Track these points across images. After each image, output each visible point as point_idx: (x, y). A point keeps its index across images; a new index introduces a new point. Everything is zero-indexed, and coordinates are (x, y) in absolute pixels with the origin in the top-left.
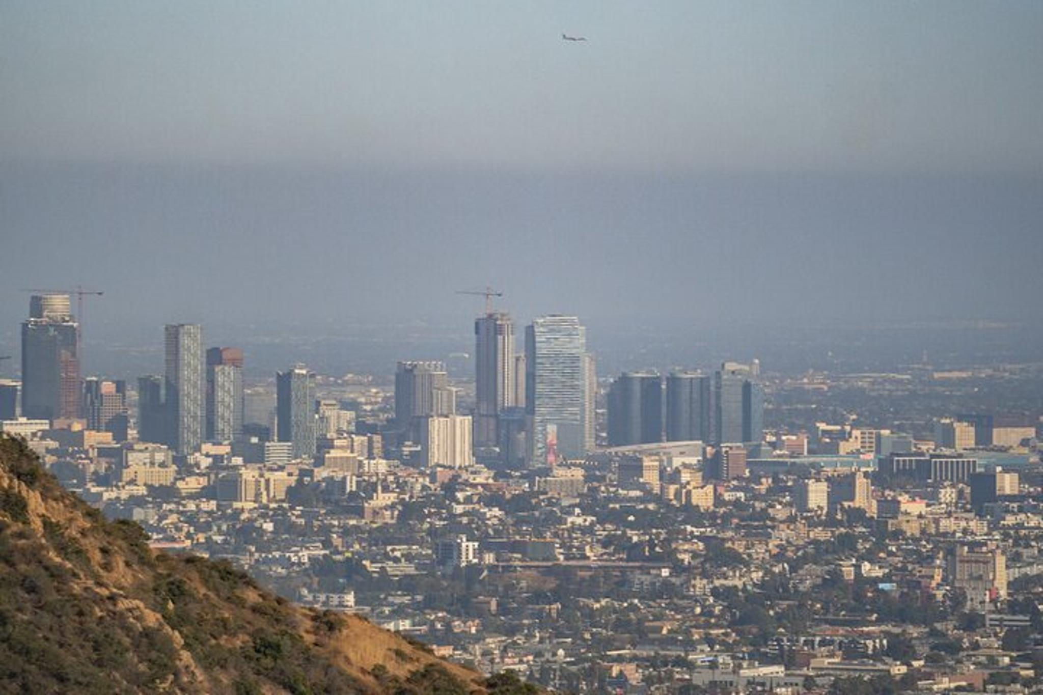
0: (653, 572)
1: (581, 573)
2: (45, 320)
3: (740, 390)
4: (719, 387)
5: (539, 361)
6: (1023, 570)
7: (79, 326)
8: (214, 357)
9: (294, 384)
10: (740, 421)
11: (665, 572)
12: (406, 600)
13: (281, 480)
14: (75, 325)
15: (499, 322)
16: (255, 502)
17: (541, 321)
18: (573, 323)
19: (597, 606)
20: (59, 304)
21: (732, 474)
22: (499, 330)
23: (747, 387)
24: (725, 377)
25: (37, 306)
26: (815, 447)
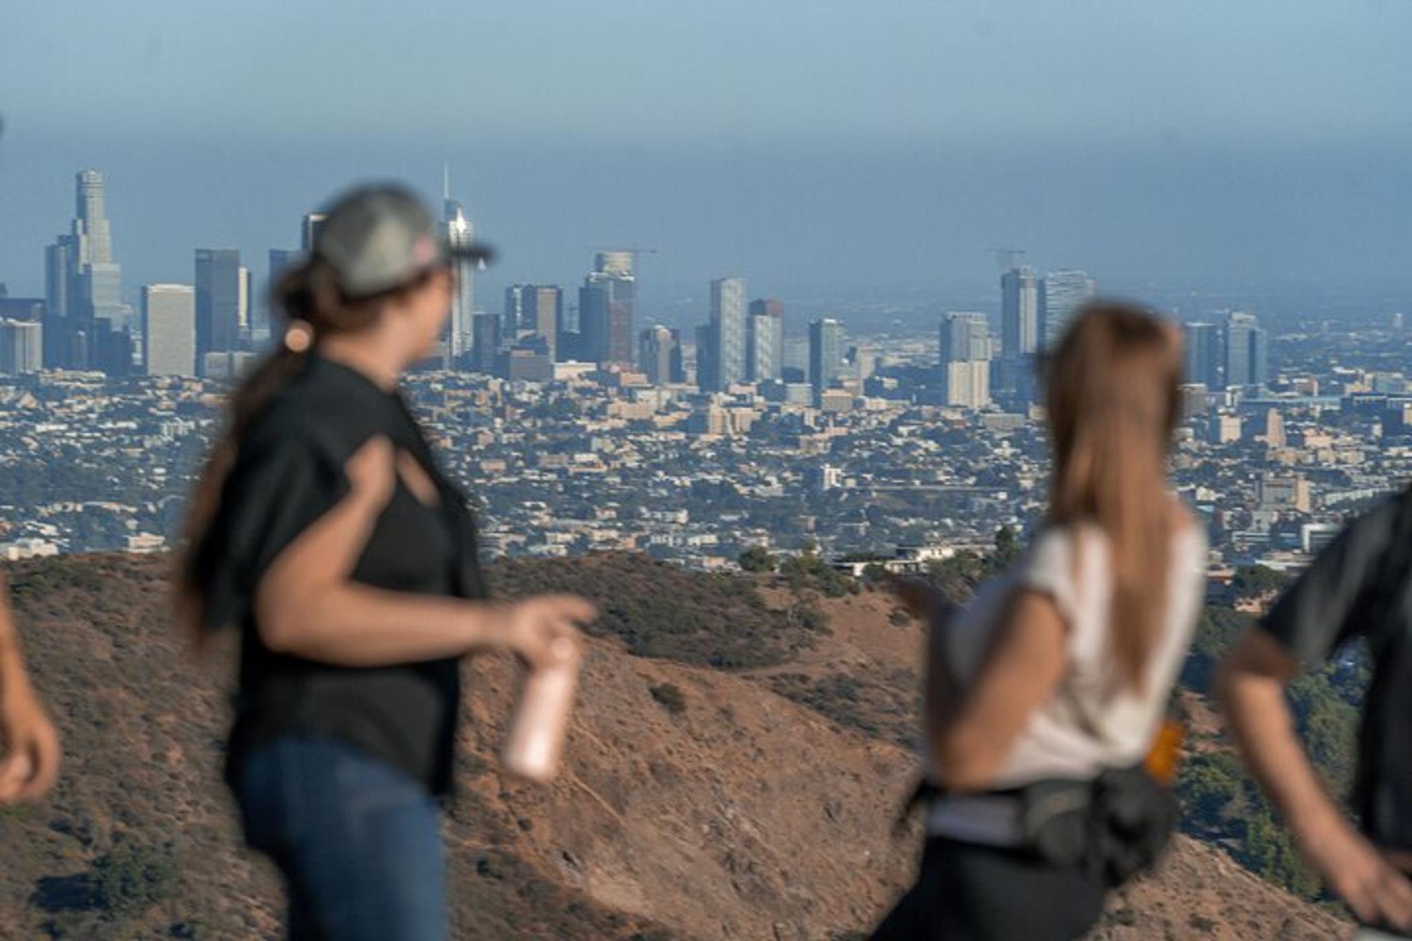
0: (993, 495)
1: (928, 496)
2: (604, 274)
3: (1246, 336)
4: (1226, 333)
5: (1050, 311)
6: (1347, 495)
7: (636, 279)
8: (757, 308)
9: (824, 331)
10: (1246, 365)
11: (1002, 496)
12: (734, 518)
13: (746, 415)
14: (632, 279)
15: (1022, 277)
16: (721, 434)
17: (1051, 275)
18: (1081, 277)
19: (905, 524)
20: (620, 262)
21: (1194, 411)
22: (1021, 284)
23: (1252, 335)
24: (1232, 325)
25: (600, 263)
26: (1324, 388)
